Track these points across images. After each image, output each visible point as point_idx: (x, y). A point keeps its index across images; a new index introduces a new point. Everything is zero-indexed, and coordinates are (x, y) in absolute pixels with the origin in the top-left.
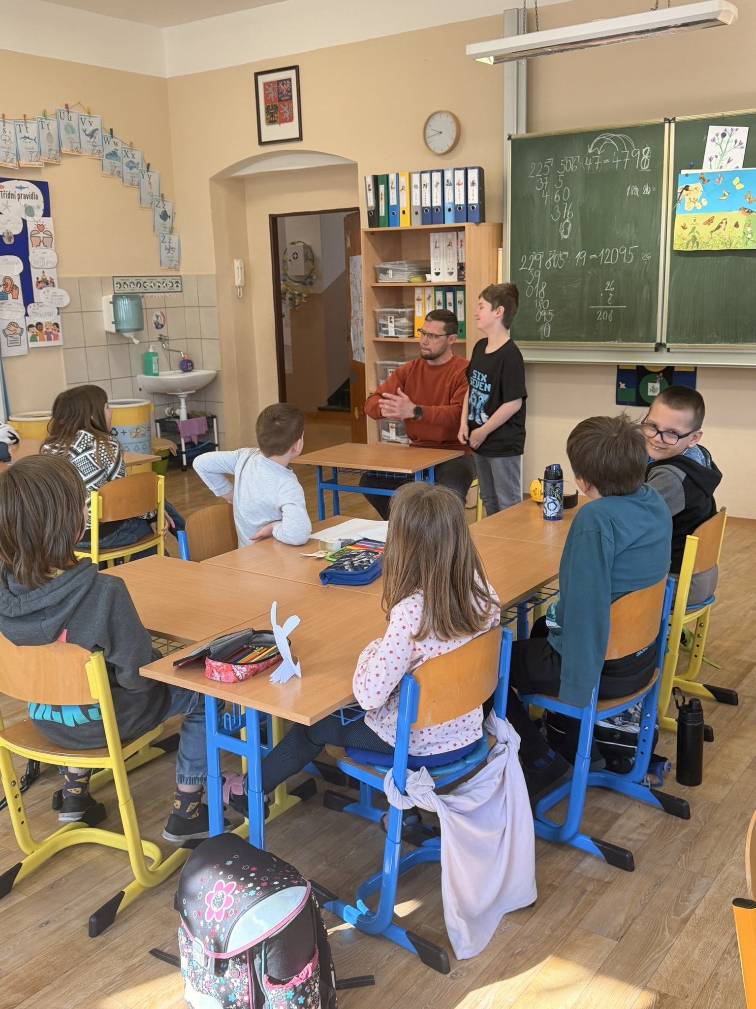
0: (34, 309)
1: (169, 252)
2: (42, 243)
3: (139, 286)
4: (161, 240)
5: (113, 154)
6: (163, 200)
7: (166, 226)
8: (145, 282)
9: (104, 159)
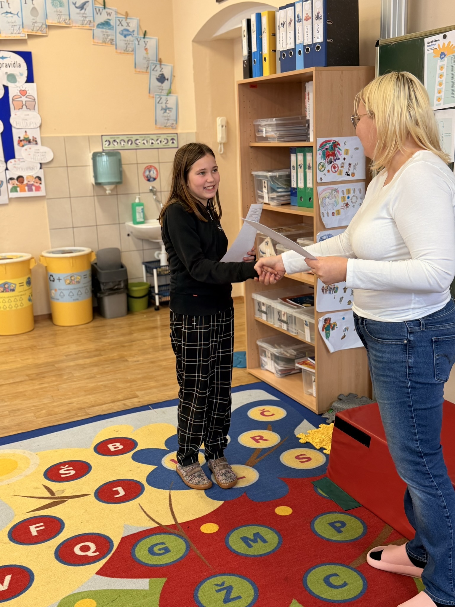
0: (15, 164)
1: (165, 112)
2: (24, 107)
3: (130, 143)
4: (157, 101)
5: (106, 24)
6: (161, 64)
7: (164, 88)
8: (137, 140)
9: (95, 28)
